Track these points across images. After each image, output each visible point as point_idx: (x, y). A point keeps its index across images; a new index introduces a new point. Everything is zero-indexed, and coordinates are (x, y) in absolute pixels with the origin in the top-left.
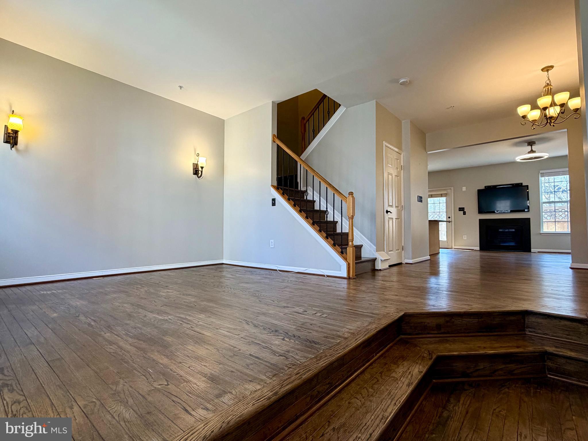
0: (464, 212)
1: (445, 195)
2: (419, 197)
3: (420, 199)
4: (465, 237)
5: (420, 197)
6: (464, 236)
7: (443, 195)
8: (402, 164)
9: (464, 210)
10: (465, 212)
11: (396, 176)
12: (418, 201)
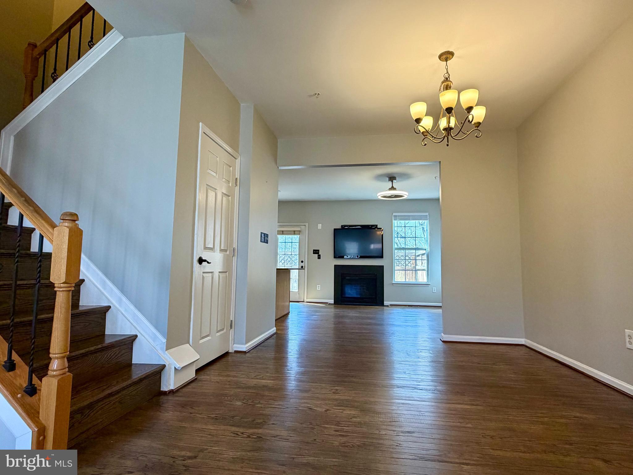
0: (318, 256)
1: (299, 232)
2: (263, 235)
3: (265, 238)
4: (319, 288)
5: (265, 234)
6: (318, 286)
7: (296, 232)
8: (237, 176)
9: (318, 253)
10: (320, 255)
11: (225, 194)
12: (261, 241)
